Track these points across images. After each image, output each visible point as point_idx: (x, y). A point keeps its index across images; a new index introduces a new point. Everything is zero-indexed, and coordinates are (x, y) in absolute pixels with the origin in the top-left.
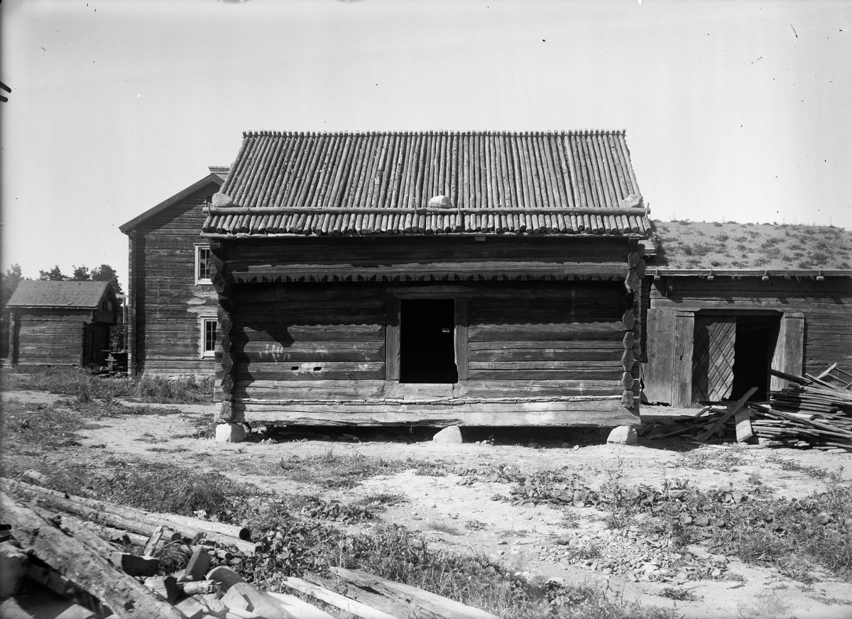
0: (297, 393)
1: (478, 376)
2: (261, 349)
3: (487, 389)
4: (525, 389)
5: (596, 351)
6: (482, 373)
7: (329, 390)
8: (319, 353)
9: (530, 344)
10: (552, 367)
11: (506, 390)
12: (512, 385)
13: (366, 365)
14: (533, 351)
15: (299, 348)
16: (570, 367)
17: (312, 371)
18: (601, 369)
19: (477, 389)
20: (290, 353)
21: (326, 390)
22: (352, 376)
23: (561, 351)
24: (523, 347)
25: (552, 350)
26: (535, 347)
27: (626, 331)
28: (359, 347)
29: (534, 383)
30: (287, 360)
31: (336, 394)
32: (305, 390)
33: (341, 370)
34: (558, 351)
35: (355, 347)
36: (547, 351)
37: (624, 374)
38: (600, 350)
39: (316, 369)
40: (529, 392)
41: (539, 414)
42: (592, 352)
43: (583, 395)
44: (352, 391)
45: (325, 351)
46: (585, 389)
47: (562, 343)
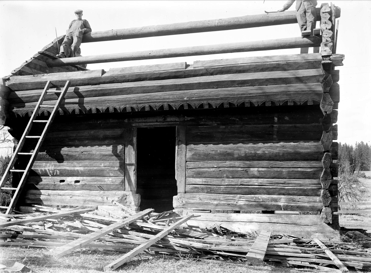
0: (63, 200)
1: (193, 190)
2: (40, 166)
3: (200, 201)
4: (232, 202)
5: (296, 170)
6: (196, 188)
7: (84, 198)
8: (77, 170)
9: (237, 163)
10: (256, 184)
11: (216, 202)
12: (221, 199)
13: (110, 179)
14: (240, 169)
15: (66, 166)
16: (271, 184)
17: (73, 183)
18: (300, 186)
19: (192, 201)
20: (59, 170)
21: (82, 198)
22: (101, 188)
23: (263, 169)
24: (231, 166)
25: (256, 169)
26: (242, 166)
27: (324, 152)
28: (105, 165)
29: (240, 198)
30: (56, 175)
31: (89, 201)
32: (68, 197)
33: (92, 183)
34: (260, 169)
35: (102, 165)
36: (252, 169)
37: (322, 191)
38: (299, 169)
39: (77, 182)
40: (236, 205)
41: (245, 225)
42: (292, 171)
43: (284, 210)
44: (100, 199)
45: (82, 169)
46: (286, 204)
47: (265, 163)
